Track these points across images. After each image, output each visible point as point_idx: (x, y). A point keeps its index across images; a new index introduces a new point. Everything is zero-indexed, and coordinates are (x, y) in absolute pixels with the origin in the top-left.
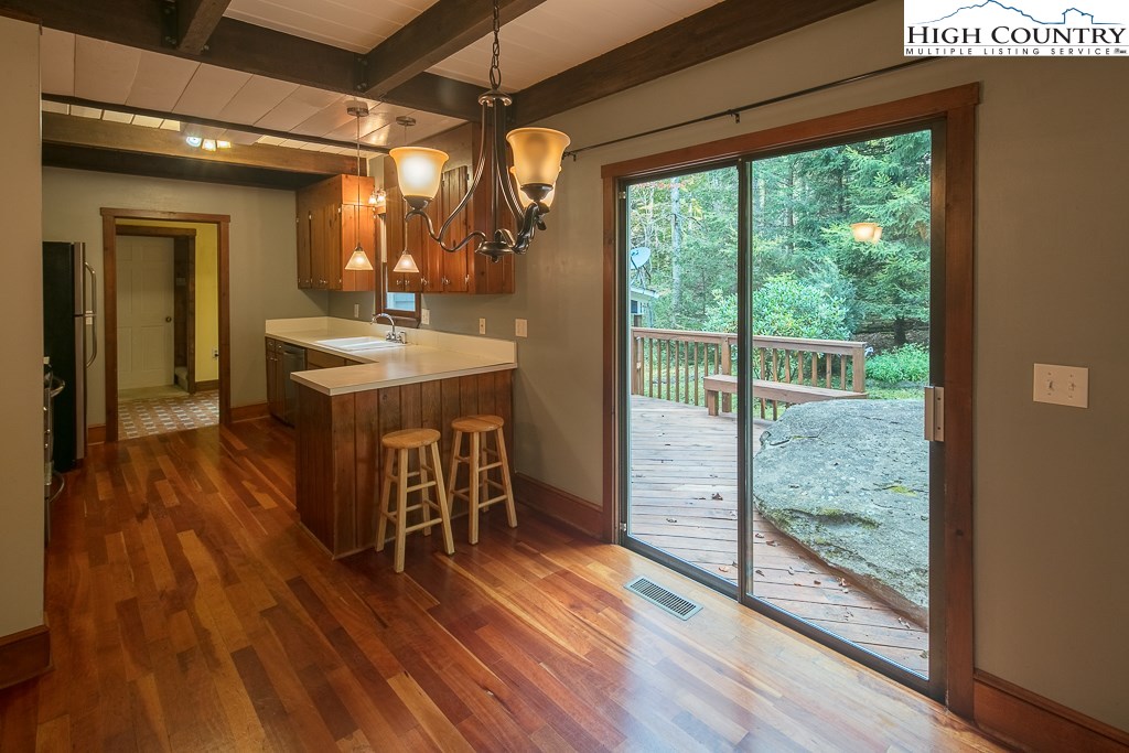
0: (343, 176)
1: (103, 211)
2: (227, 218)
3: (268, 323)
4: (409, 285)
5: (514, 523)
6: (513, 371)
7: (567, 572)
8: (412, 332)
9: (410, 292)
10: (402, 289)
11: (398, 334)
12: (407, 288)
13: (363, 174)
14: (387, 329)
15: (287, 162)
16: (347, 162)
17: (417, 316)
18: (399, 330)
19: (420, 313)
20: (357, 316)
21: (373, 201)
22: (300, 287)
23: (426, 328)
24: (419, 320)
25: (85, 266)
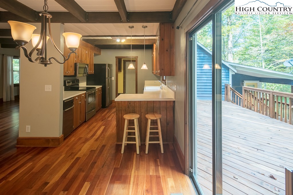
0: (154, 44)
1: (116, 57)
2: (137, 57)
3: (145, 81)
5: (162, 152)
6: (174, 102)
7: (159, 177)
15: (142, 42)
19: (166, 81)
24: (166, 83)
25: (108, 68)
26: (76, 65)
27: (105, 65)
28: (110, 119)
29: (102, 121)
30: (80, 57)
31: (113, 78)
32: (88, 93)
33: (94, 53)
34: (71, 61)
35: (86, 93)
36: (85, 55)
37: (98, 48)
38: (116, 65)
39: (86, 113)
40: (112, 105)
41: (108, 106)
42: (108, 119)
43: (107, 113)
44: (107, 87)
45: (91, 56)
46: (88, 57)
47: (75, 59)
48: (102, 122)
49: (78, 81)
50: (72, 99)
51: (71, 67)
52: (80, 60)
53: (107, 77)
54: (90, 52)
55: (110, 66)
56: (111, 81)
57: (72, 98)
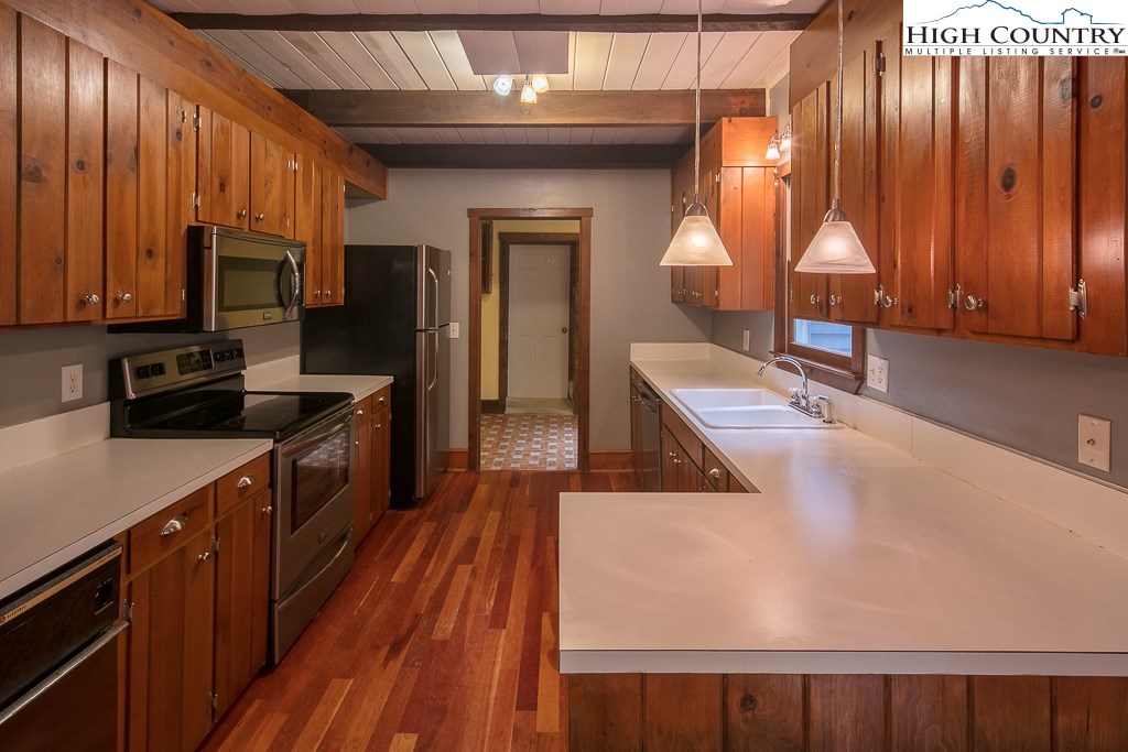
0: (725, 120)
1: (472, 213)
2: (589, 212)
3: (634, 346)
4: (842, 305)
8: (844, 399)
9: (843, 321)
10: (823, 313)
11: (813, 399)
12: (835, 313)
13: (760, 112)
14: (795, 383)
16: (733, 100)
17: (857, 366)
18: (817, 391)
19: (864, 363)
20: (746, 348)
21: (772, 153)
22: (673, 301)
23: (876, 396)
24: (861, 377)
25: (428, 274)
26: (195, 239)
27: (410, 253)
28: (446, 626)
29: (396, 649)
30: (236, 192)
31: (456, 330)
32: (286, 455)
33: (347, 183)
34: (151, 209)
35: (272, 453)
36: (277, 182)
37: (369, 156)
38: (471, 255)
39: (271, 602)
40: (450, 476)
41: (430, 496)
42: (438, 635)
43: (426, 555)
44: (425, 387)
45: (328, 196)
46: (307, 197)
47: (192, 199)
48: (396, 666)
49: (233, 354)
50: (106, 559)
51: (150, 253)
52: (234, 210)
53: (422, 322)
54: (320, 168)
55: (435, 256)
56: (446, 342)
57: (110, 543)
